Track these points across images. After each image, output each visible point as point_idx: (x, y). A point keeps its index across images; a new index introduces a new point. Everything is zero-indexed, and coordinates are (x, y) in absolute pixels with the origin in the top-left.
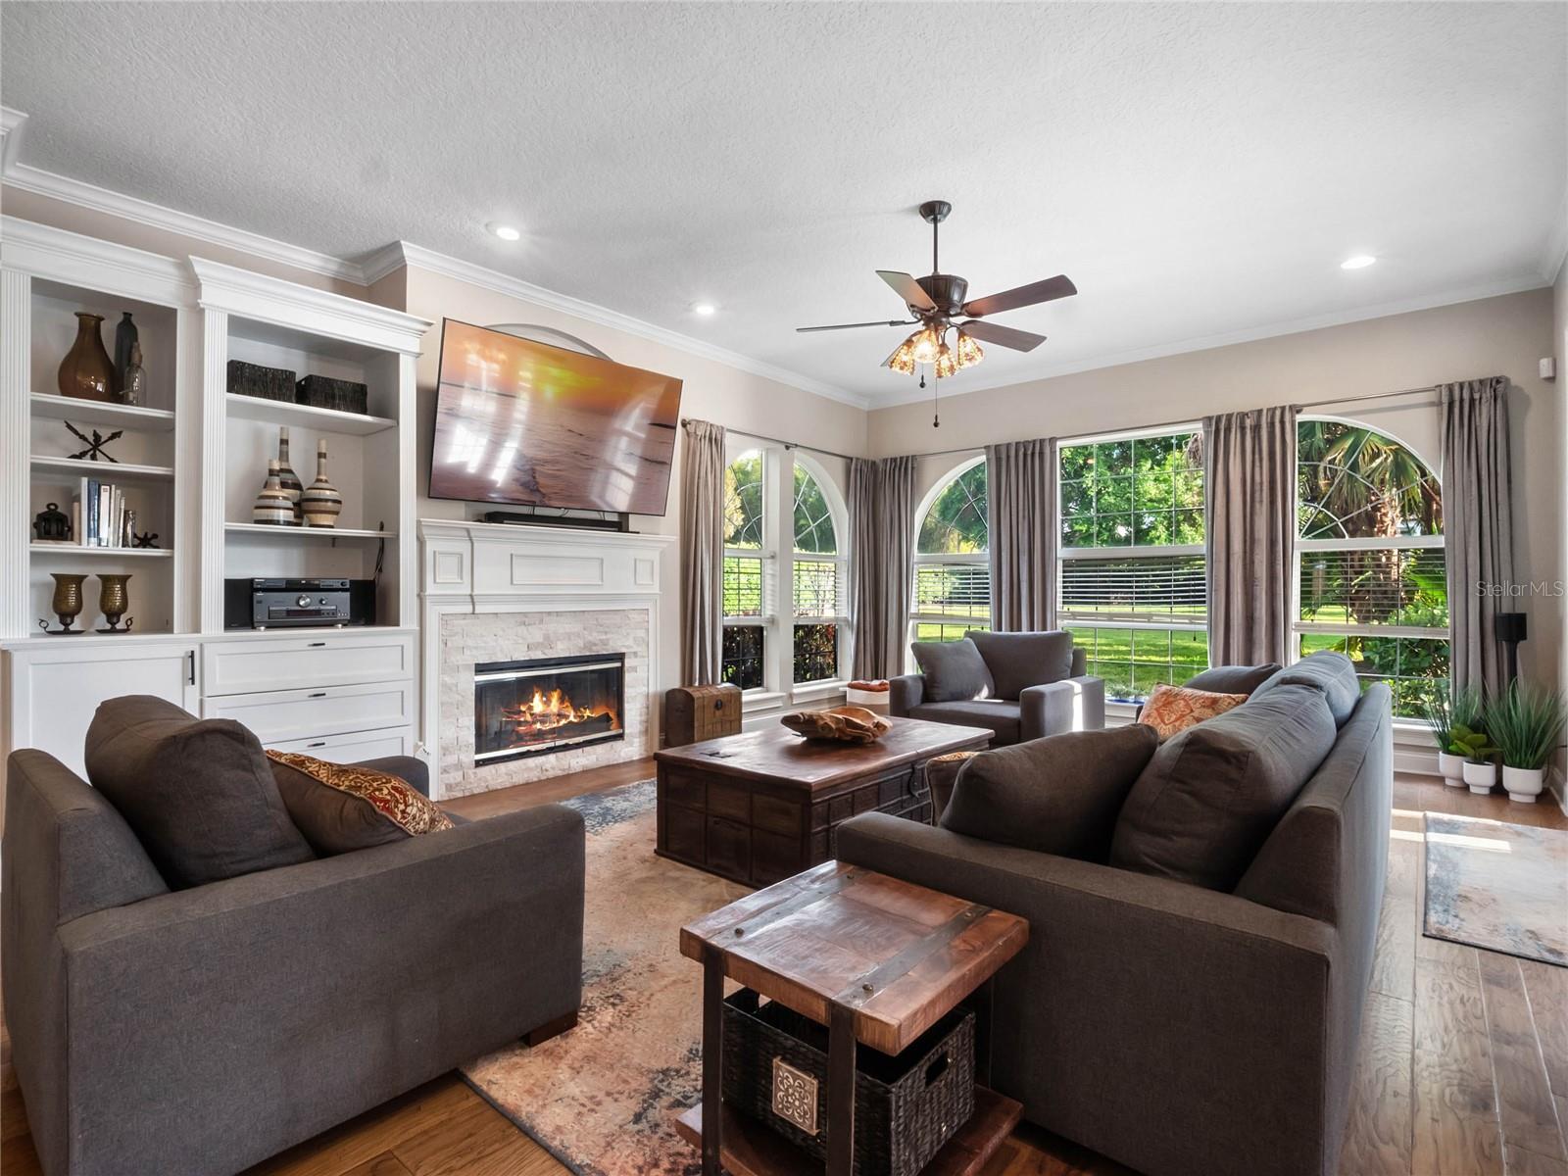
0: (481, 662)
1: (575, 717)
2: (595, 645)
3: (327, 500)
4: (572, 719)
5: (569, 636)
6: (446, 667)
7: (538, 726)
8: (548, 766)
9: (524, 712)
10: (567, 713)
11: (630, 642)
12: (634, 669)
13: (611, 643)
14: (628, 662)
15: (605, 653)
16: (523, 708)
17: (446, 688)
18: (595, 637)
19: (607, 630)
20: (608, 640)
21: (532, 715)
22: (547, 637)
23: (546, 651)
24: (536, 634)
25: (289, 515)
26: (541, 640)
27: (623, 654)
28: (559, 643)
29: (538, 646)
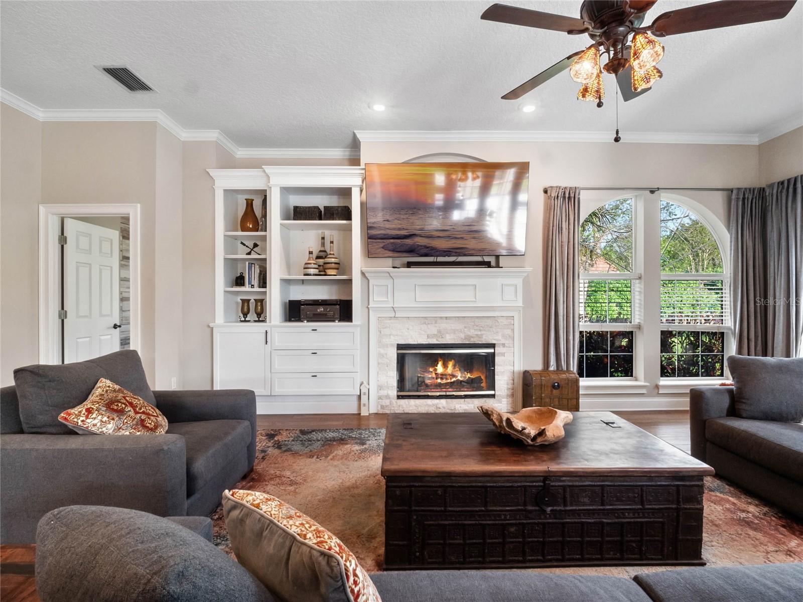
0: (400, 343)
1: (461, 377)
2: (472, 337)
3: (332, 263)
4: (459, 378)
5: (454, 331)
6: (381, 344)
7: (439, 381)
8: (440, 406)
9: (432, 372)
10: (456, 375)
11: (499, 337)
12: (503, 354)
13: (484, 337)
14: (498, 350)
15: (480, 343)
16: (431, 370)
17: (381, 356)
18: (472, 332)
19: (481, 328)
20: (482, 335)
21: (436, 374)
22: (439, 331)
23: (439, 339)
24: (433, 330)
25: (316, 271)
26: (436, 333)
27: (495, 344)
28: (447, 335)
29: (434, 336)
